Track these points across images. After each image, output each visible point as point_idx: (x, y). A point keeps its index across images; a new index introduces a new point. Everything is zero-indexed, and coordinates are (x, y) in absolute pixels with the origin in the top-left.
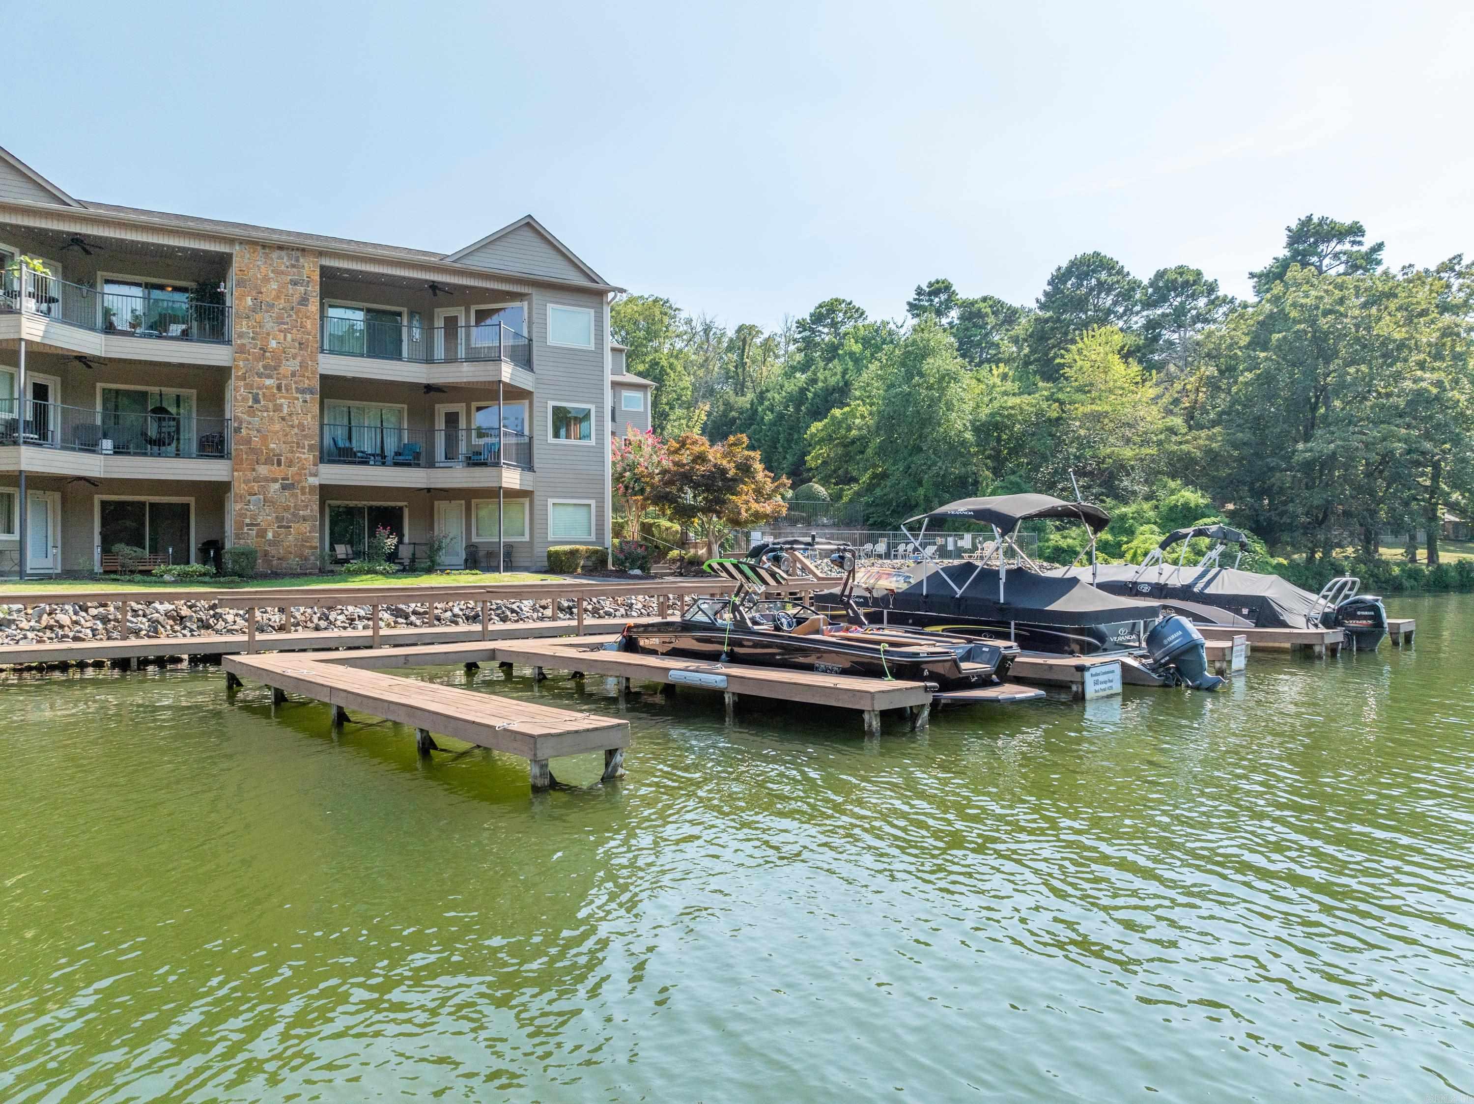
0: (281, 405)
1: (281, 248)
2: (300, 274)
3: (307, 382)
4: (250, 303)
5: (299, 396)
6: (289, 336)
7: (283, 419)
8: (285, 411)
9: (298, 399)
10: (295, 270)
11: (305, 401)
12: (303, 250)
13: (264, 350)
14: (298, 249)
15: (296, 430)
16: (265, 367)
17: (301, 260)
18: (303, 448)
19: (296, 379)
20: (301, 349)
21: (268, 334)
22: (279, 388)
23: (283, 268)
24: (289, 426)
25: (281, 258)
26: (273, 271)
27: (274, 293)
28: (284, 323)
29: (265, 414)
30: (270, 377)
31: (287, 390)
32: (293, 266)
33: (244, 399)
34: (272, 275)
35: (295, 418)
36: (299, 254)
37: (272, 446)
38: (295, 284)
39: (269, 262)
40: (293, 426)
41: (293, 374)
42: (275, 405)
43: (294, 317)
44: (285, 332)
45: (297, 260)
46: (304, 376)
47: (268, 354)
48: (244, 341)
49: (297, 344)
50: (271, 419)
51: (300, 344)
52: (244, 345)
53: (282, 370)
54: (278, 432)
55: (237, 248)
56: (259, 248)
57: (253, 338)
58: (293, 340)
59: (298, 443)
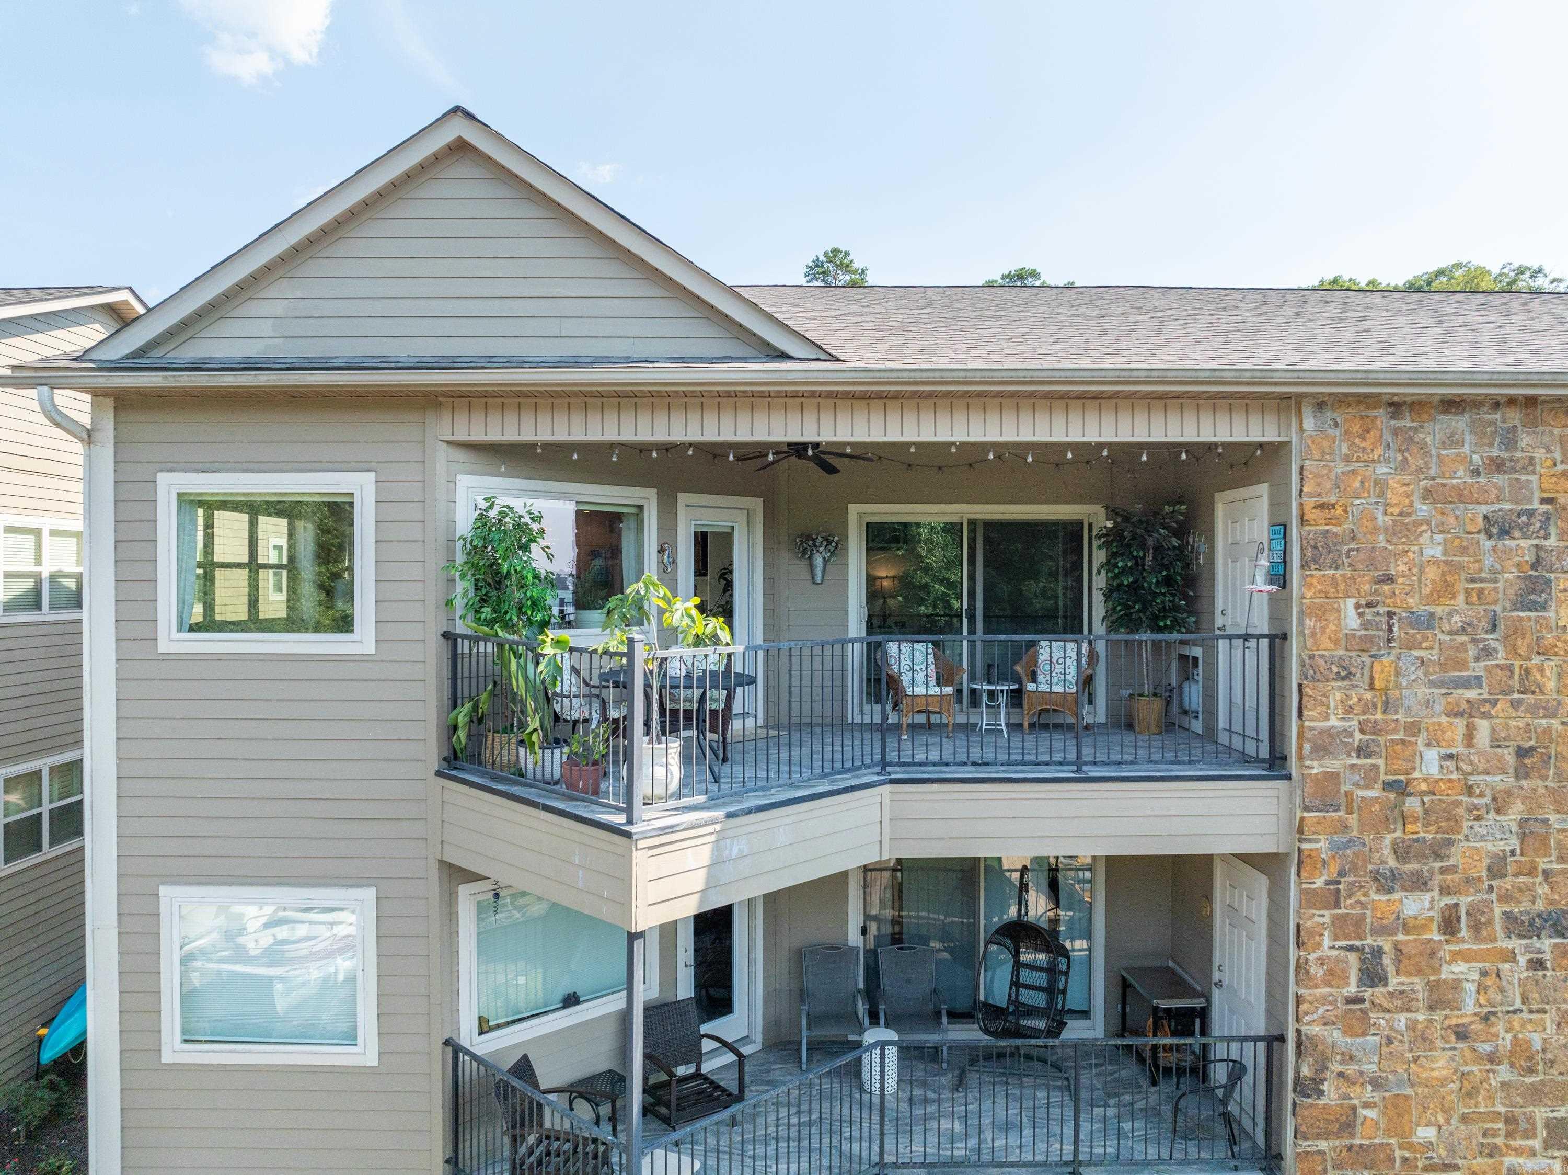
0: (1456, 985)
1: (1452, 405)
2: (1519, 491)
3: (1543, 890)
4: (1352, 621)
5: (1516, 944)
6: (1483, 725)
7: (1462, 1034)
8: (1470, 1007)
9: (1511, 957)
10: (1500, 479)
11: (1537, 964)
12: (1531, 402)
13: (1400, 789)
14: (1512, 401)
15: (1504, 1072)
16: (1402, 851)
17: (1525, 440)
18: (1530, 1134)
19: (1507, 883)
20: (1522, 773)
21: (1413, 728)
22: (1449, 924)
23: (1461, 476)
24: (1479, 1058)
25: (1452, 441)
26: (1427, 495)
27: (1432, 573)
28: (1465, 684)
29: (1401, 1020)
30: (1419, 883)
31: (1476, 928)
32: (1497, 466)
33: (1335, 976)
34: (1423, 509)
35: (1499, 1027)
36: (1514, 416)
37: (1425, 1133)
38: (1505, 533)
39: (1415, 462)
40: (1493, 1058)
41: (1497, 869)
42: (1433, 987)
43: (1501, 657)
44: (1470, 712)
45: (1510, 443)
46: (1532, 872)
47: (1412, 804)
48: (1333, 765)
49: (1509, 757)
50: (1421, 1038)
51: (1522, 753)
52: (1334, 777)
53: (1457, 856)
54: (1443, 1082)
55: (1309, 423)
56: (1381, 412)
57: (1362, 751)
58: (1496, 743)
59: (1510, 1120)
